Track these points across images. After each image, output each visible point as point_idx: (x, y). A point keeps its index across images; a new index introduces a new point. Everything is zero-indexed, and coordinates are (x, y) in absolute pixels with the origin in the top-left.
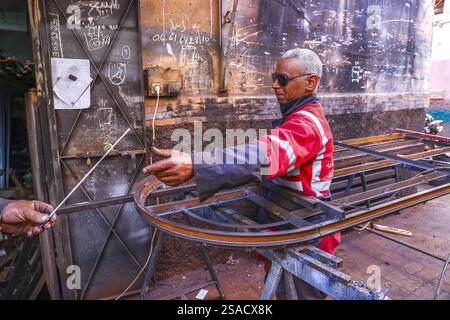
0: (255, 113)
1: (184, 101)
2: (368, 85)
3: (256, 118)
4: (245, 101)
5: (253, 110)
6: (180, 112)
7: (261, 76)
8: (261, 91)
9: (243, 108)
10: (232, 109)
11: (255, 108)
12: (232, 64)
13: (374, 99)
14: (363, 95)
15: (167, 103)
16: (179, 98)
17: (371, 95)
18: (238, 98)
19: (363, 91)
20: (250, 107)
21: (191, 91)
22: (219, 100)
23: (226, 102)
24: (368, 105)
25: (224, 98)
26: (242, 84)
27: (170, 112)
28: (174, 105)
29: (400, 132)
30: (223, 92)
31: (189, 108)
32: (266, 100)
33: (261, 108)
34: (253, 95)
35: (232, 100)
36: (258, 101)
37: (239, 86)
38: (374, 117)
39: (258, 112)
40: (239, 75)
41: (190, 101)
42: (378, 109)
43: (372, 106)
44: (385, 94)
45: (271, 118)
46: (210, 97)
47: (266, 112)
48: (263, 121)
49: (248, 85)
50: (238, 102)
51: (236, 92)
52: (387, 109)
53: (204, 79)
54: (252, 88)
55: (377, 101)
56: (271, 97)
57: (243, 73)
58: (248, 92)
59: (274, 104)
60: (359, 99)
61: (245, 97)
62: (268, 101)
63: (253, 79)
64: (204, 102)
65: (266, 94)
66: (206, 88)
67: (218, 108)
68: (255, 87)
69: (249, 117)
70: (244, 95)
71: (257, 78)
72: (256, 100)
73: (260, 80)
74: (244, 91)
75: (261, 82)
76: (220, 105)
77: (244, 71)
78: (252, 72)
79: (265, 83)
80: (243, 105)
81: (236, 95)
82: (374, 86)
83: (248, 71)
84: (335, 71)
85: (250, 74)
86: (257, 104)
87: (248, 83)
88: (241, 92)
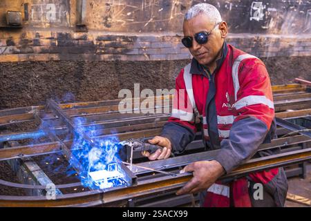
0: (122, 53)
1: (30, 35)
2: (272, 24)
3: (123, 58)
4: (109, 38)
5: (119, 49)
6: (24, 47)
7: (131, 9)
8: (131, 27)
9: (106, 46)
10: (91, 47)
11: (122, 47)
13: (277, 42)
14: (263, 37)
15: (7, 36)
16: (23, 31)
17: (274, 37)
18: (100, 34)
19: (264, 31)
20: (115, 46)
21: (40, 24)
22: (76, 35)
23: (85, 38)
24: (270, 49)
25: (82, 34)
26: (106, 18)
27: (11, 47)
28: (16, 38)
29: (299, 82)
30: (81, 26)
31: (37, 43)
32: (135, 38)
33: (129, 47)
34: (120, 32)
35: (92, 37)
36: (125, 38)
37: (102, 20)
38: (278, 63)
39: (126, 51)
40: (103, 7)
41: (38, 35)
42: (284, 53)
43: (276, 49)
44: (293, 36)
45: (142, 59)
46: (64, 32)
47: (136, 52)
48: (132, 63)
49: (114, 19)
50: (99, 39)
51: (98, 27)
52: (294, 55)
53: (56, 10)
54: (120, 23)
55: (282, 44)
56: (142, 35)
57: (108, 5)
58: (114, 28)
59: (147, 43)
60: (258, 41)
61: (110, 34)
62: (138, 40)
63: (120, 13)
64: (56, 37)
65: (137, 31)
66: (59, 21)
67: (74, 45)
68: (123, 22)
69: (114, 57)
70: (108, 31)
71: (125, 12)
72: (123, 37)
73: (129, 14)
74: (108, 26)
75: (130, 17)
76: (76, 42)
77: (109, 3)
78: (120, 4)
79: (136, 19)
80: (107, 42)
81: (98, 30)
82: (279, 26)
83: (114, 4)
84: (229, 6)
85: (117, 6)
86: (125, 43)
87: (114, 17)
88: (104, 28)
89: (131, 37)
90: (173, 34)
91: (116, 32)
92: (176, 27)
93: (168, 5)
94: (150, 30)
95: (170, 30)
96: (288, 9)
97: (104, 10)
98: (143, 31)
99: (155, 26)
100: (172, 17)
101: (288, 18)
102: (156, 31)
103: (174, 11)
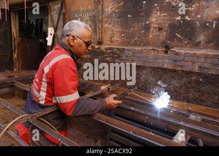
0: (117, 58)
3: (118, 61)
4: (110, 49)
5: (115, 55)
7: (124, 33)
8: (123, 43)
9: (109, 53)
10: (102, 53)
12: (107, 25)
18: (107, 46)
20: (113, 53)
23: (100, 48)
25: (99, 46)
26: (111, 38)
30: (100, 43)
32: (124, 49)
33: (121, 55)
35: (103, 48)
36: (119, 49)
37: (109, 39)
39: (119, 57)
40: (110, 32)
47: (124, 58)
49: (115, 39)
50: (106, 49)
54: (118, 41)
56: (129, 48)
57: (112, 31)
58: (115, 43)
59: (131, 53)
62: (126, 51)
63: (118, 35)
65: (127, 45)
67: (95, 51)
69: (113, 59)
70: (112, 45)
71: (121, 34)
72: (118, 49)
73: (123, 35)
74: (112, 42)
75: (124, 37)
76: (97, 50)
78: (118, 30)
79: (127, 38)
80: (109, 51)
81: (107, 44)
83: (116, 30)
86: (119, 52)
87: (115, 37)
88: (110, 43)
89: (122, 49)
90: (151, 48)
91: (116, 45)
92: (154, 43)
94: (135, 45)
95: (150, 45)
97: (110, 34)
98: (131, 45)
99: (138, 42)
100: (151, 36)
102: (139, 46)
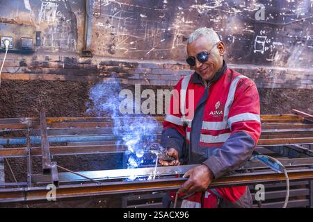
0: (123, 77)
1: (40, 58)
2: (277, 57)
3: (125, 82)
4: (112, 63)
5: (121, 74)
6: (35, 68)
7: (134, 39)
8: (133, 55)
9: (108, 70)
10: (95, 70)
11: (124, 71)
12: (100, 24)
13: (282, 74)
14: (268, 68)
15: (20, 58)
16: (35, 55)
17: (279, 69)
18: (104, 60)
19: (269, 64)
20: (117, 71)
21: (51, 49)
22: (81, 60)
23: (89, 62)
24: (275, 81)
25: (87, 59)
26: (110, 46)
27: (23, 68)
28: (28, 60)
29: (296, 113)
30: (86, 52)
31: (46, 65)
32: (137, 64)
33: (131, 72)
34: (123, 58)
35: (96, 62)
36: (127, 64)
37: (106, 48)
38: (284, 94)
39: (127, 76)
40: (108, 37)
41: (47, 58)
42: (291, 86)
43: (282, 82)
45: (142, 83)
46: (70, 57)
47: (137, 77)
48: (132, 86)
49: (118, 47)
50: (102, 64)
51: (103, 53)
52: (302, 87)
53: (65, 37)
54: (123, 51)
55: (288, 77)
56: (144, 62)
57: (112, 34)
58: (117, 54)
59: (148, 69)
60: (262, 73)
61: (113, 60)
62: (139, 66)
63: (123, 42)
64: (63, 60)
65: (139, 59)
66: (67, 47)
67: (78, 68)
68: (125, 50)
69: (116, 80)
70: (113, 58)
71: (129, 40)
72: (125, 63)
73: (132, 43)
74: (112, 53)
75: (133, 46)
76: (81, 65)
77: (113, 33)
78: (124, 34)
79: (139, 47)
80: (109, 67)
81: (102, 56)
82: (285, 59)
83: (119, 34)
84: (231, 39)
85: (121, 36)
86: (126, 68)
87: (117, 45)
88: (108, 54)
89: (133, 64)
90: (173, 62)
91: (119, 58)
92: (178, 57)
93: (170, 37)
94: (151, 57)
95: (172, 59)
96: (294, 44)
97: (108, 39)
98: (145, 59)
99: (156, 55)
100: (173, 47)
101: (295, 52)
102: (158, 59)
103: (176, 41)
